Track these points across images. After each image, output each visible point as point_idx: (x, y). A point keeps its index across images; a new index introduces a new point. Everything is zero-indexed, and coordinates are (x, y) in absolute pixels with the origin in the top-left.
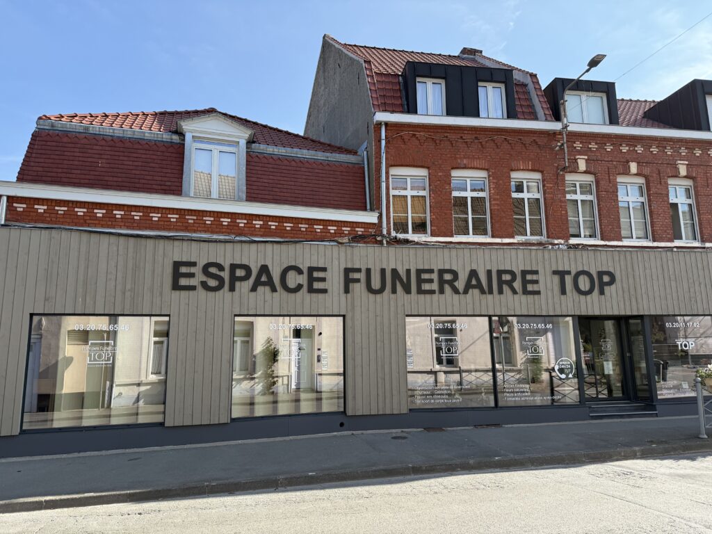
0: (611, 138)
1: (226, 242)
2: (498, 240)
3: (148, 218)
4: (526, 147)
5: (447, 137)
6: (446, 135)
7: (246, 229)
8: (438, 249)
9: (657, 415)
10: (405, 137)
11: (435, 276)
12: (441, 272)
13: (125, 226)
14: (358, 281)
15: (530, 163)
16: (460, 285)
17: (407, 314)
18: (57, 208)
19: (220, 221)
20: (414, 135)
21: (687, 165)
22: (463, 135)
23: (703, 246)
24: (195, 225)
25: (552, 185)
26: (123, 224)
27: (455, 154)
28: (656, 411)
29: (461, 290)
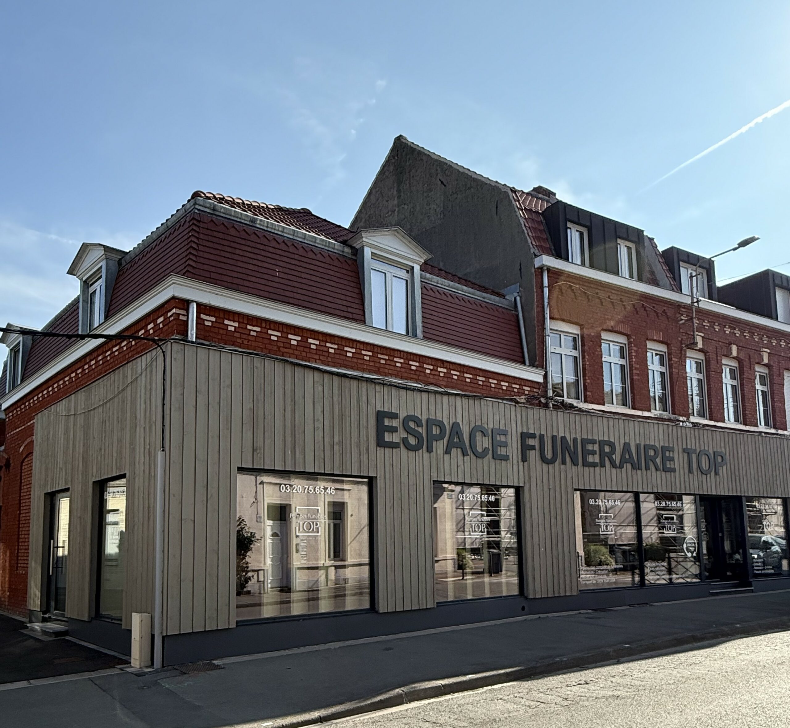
0: (719, 317)
1: (420, 391)
2: (639, 413)
3: (342, 352)
4: (658, 316)
5: (597, 294)
6: (597, 291)
7: (431, 376)
8: (599, 418)
9: (752, 591)
10: (563, 287)
11: (596, 447)
12: (602, 444)
13: (320, 359)
14: (533, 448)
15: (661, 333)
16: (617, 457)
17: (575, 487)
18: (249, 327)
19: (409, 364)
20: (571, 286)
21: (769, 353)
22: (610, 294)
23: (777, 433)
24: (387, 366)
25: (677, 360)
26: (317, 357)
27: (604, 315)
28: (752, 587)
29: (618, 463)
